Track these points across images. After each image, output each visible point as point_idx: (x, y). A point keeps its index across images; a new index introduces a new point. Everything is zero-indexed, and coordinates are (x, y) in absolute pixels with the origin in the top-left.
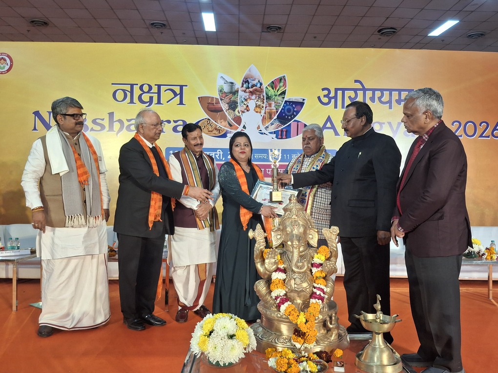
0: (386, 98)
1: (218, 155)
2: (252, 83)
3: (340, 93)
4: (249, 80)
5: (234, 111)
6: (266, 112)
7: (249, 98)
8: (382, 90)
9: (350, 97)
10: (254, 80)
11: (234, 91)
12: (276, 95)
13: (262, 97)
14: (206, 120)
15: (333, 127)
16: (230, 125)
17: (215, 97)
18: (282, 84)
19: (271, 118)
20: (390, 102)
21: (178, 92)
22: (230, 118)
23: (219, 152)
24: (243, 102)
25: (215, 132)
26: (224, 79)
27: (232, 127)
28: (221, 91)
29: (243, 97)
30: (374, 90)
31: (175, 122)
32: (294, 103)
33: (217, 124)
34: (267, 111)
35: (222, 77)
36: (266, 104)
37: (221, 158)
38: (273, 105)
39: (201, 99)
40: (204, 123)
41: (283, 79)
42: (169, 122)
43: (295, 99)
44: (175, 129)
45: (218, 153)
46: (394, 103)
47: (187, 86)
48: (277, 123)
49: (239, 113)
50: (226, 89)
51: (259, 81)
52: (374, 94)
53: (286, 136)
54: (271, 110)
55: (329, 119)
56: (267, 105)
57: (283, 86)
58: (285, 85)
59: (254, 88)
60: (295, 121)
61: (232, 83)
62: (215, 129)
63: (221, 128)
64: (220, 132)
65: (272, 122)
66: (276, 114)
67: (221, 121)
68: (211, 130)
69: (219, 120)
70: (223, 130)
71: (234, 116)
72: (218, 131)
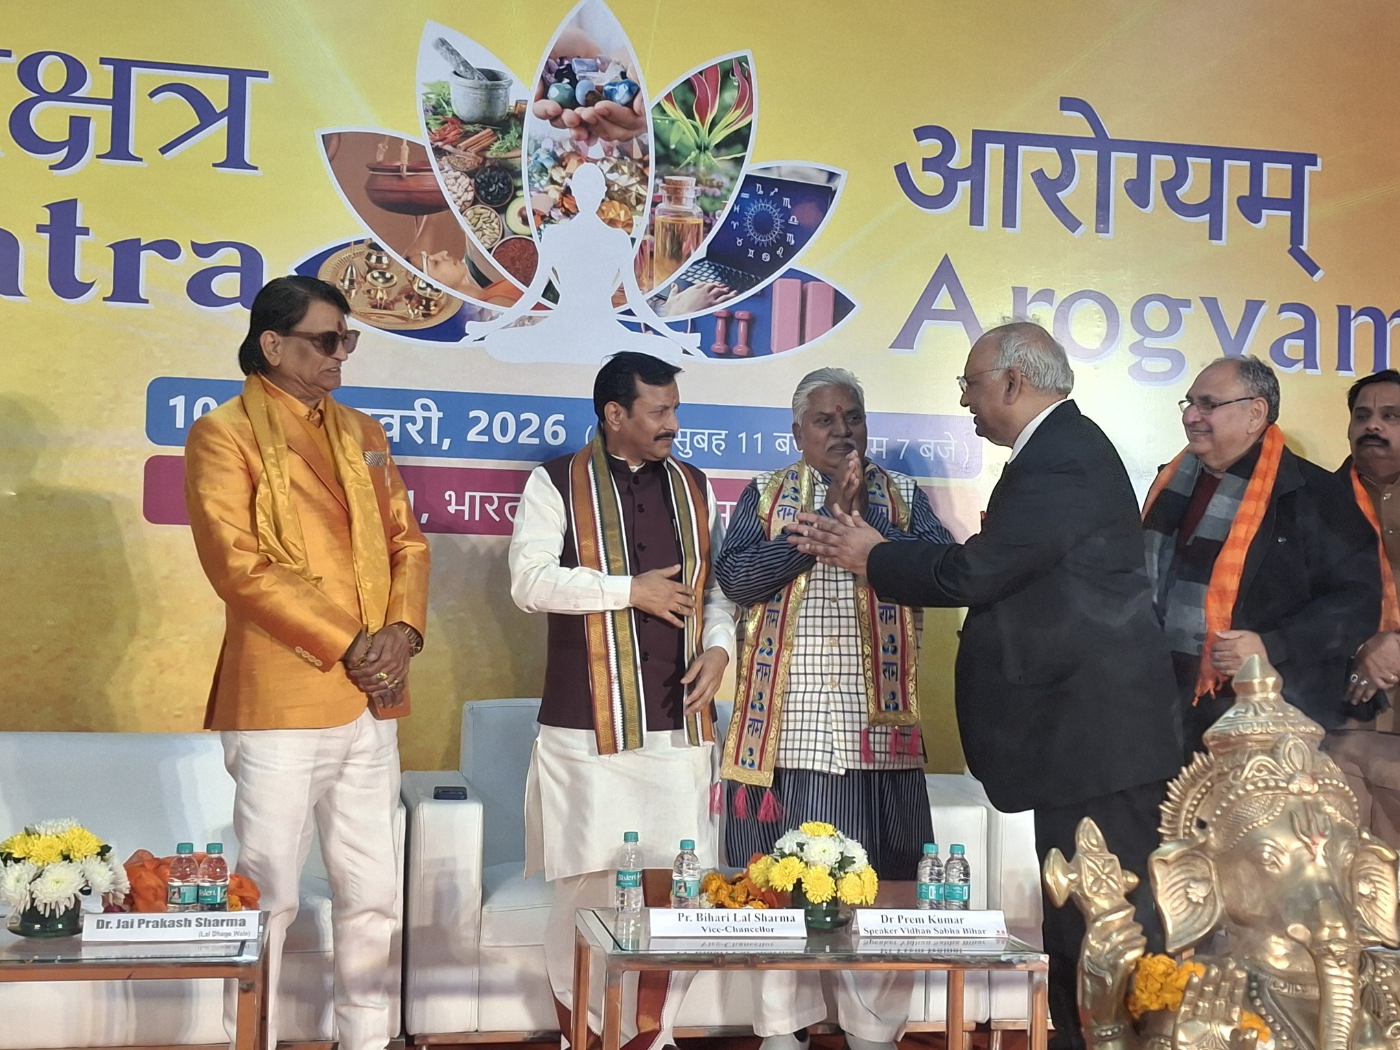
0: (1194, 189)
1: (420, 424)
2: (589, 80)
3: (994, 153)
4: (577, 68)
5: (502, 210)
6: (658, 226)
7: (576, 152)
8: (1180, 152)
9: (1039, 176)
10: (600, 68)
11: (500, 113)
12: (702, 148)
13: (637, 154)
14: (362, 248)
15: (963, 313)
17: (406, 137)
18: (730, 96)
19: (678, 255)
20: (1212, 206)
21: (220, 101)
22: (479, 243)
23: (425, 408)
24: (543, 170)
25: (404, 308)
26: (453, 52)
27: (492, 290)
28: (436, 110)
29: (547, 145)
30: (1145, 150)
32: (786, 187)
33: (415, 271)
34: (659, 218)
35: (443, 42)
36: (656, 190)
37: (434, 440)
38: (690, 192)
39: (334, 142)
40: (349, 263)
41: (737, 70)
42: (169, 249)
43: (795, 172)
44: (200, 290)
45: (419, 414)
46: (1229, 209)
47: (264, 74)
48: (708, 281)
49: (525, 221)
50: (464, 101)
51: (623, 75)
52: (1144, 168)
53: (748, 343)
54: (678, 214)
55: (945, 274)
56: (661, 192)
57: (739, 105)
58: (745, 100)
59: (600, 105)
60: (792, 273)
61: (492, 76)
62: (406, 297)
63: (436, 294)
64: (429, 310)
65: (683, 272)
66: (705, 237)
67: (437, 257)
68: (385, 298)
69: (424, 253)
70: (443, 301)
71: (502, 237)
72: (417, 308)
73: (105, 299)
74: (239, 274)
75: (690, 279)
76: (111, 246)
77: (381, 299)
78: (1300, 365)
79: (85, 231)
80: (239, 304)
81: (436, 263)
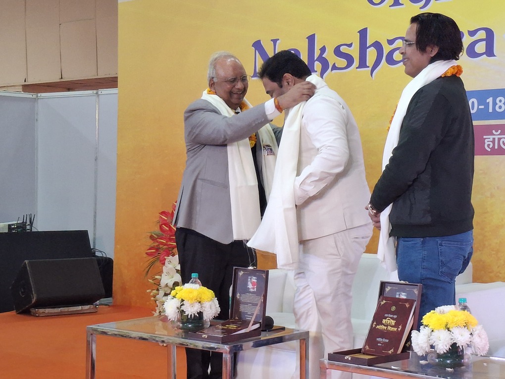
31: (472, 33)
74: (485, 42)
80: (484, 55)
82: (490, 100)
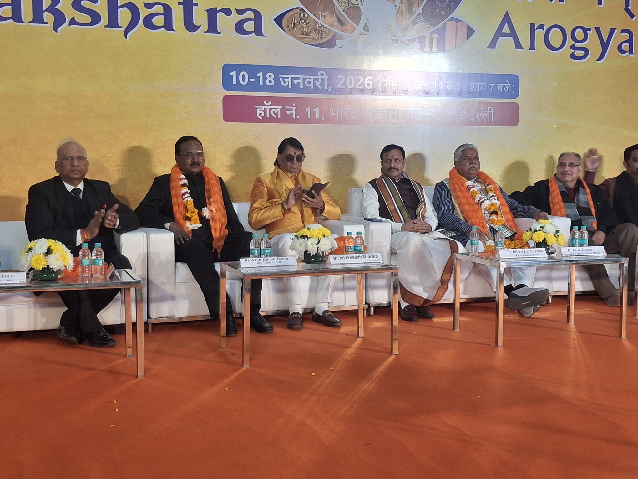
1: (320, 81)
14: (298, 10)
15: (513, 34)
16: (341, 23)
23: (322, 75)
25: (313, 35)
31: (240, 12)
33: (317, 20)
37: (325, 88)
40: (293, 17)
44: (239, 28)
45: (320, 77)
55: (507, 19)
60: (453, 19)
62: (314, 30)
63: (324, 29)
64: (323, 36)
65: (414, 19)
66: (421, 5)
67: (325, 14)
68: (307, 31)
69: (320, 12)
70: (327, 32)
71: (348, 6)
72: (318, 35)
73: (205, 32)
74: (253, 22)
75: (416, 22)
76: (206, 11)
77: (305, 31)
78: (627, 53)
79: (196, 5)
80: (254, 34)
81: (325, 16)
82: (260, 75)
